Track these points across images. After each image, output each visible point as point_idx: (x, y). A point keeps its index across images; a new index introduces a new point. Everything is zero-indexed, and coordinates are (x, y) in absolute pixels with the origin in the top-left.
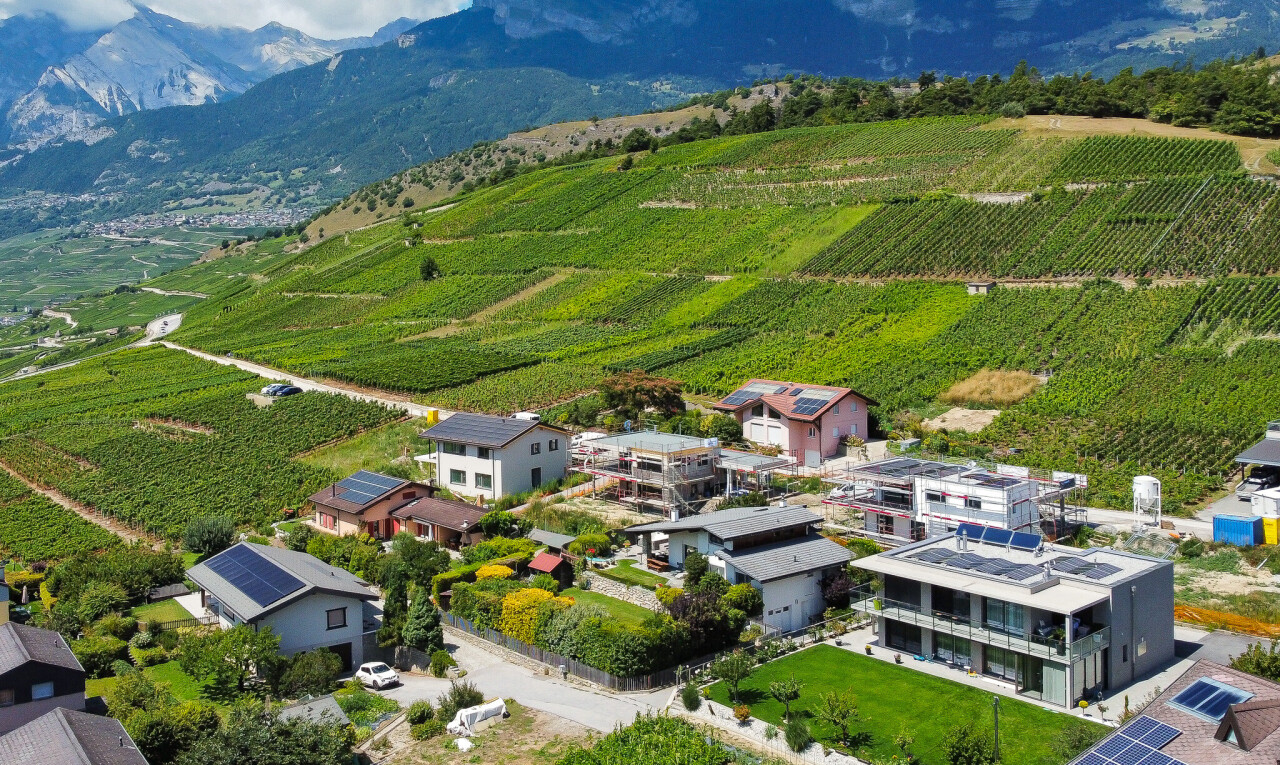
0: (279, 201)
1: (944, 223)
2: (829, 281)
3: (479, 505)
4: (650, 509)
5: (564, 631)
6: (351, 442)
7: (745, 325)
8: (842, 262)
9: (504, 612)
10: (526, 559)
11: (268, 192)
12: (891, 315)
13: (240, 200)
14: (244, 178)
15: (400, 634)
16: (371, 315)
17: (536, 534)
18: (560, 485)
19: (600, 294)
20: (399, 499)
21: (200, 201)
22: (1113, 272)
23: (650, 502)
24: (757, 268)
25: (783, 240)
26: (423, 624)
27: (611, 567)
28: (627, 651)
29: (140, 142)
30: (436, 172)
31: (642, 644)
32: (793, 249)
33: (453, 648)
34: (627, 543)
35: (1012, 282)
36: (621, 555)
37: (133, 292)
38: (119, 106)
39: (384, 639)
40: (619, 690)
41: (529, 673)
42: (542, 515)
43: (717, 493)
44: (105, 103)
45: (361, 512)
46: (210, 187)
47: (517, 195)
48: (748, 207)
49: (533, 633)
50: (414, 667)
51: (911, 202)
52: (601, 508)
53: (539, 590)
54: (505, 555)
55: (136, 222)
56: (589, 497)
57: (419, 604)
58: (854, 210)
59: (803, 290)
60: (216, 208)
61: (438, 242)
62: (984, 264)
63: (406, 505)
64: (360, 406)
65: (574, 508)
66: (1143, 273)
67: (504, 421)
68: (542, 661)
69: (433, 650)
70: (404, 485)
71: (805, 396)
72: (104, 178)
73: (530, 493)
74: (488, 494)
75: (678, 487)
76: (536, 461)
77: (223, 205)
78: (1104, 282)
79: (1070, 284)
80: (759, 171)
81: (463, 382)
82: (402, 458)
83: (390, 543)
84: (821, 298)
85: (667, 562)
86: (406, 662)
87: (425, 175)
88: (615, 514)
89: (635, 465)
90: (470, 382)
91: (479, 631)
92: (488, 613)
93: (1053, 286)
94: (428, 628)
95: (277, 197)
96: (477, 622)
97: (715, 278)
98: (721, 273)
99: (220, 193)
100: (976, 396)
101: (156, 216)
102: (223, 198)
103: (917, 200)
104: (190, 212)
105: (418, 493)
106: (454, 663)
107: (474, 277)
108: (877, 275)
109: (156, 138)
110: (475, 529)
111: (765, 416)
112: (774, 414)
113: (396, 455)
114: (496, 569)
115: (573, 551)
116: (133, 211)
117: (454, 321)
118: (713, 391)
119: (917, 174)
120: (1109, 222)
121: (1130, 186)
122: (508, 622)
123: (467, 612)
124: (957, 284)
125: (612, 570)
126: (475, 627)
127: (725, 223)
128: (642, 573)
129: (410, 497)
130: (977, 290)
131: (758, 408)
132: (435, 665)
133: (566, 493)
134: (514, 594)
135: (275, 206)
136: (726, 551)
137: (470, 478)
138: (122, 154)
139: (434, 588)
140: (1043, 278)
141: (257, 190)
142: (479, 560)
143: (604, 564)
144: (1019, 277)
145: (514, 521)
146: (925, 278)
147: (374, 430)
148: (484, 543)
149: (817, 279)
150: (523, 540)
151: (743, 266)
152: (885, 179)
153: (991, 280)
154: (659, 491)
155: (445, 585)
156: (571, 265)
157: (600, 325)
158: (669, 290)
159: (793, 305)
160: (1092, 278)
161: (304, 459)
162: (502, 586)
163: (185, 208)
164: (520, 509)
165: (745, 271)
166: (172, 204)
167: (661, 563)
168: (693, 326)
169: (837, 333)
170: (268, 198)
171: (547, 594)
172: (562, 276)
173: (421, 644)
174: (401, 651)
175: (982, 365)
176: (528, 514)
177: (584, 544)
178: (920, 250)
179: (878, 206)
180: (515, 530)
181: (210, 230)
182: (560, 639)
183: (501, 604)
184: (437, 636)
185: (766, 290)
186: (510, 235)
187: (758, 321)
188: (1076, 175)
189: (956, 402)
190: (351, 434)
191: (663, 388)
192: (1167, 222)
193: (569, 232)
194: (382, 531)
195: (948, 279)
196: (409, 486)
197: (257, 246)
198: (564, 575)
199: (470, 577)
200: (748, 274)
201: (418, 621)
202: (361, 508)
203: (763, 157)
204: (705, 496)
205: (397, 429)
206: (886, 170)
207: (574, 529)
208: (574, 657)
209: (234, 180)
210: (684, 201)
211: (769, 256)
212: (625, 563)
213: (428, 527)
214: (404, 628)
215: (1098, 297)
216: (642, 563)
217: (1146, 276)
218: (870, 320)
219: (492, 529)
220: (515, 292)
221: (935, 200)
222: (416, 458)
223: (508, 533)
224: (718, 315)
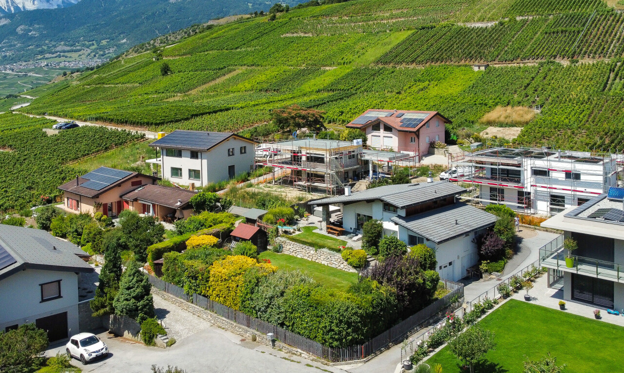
0: (95, 56)
1: (452, 37)
2: (393, 67)
3: (191, 189)
4: (315, 190)
5: (271, 298)
6: (106, 154)
7: (348, 89)
8: (398, 58)
9: (211, 279)
10: (229, 228)
11: (89, 51)
12: (432, 82)
13: (75, 55)
14: (77, 44)
15: (111, 304)
16: (132, 94)
17: (234, 210)
18: (249, 176)
19: (263, 78)
20: (128, 186)
21: (54, 55)
22: (555, 57)
23: (316, 184)
24: (350, 62)
25: (363, 48)
26: (133, 295)
27: (297, 233)
28: (341, 321)
29: (23, 26)
30: (173, 39)
31: (356, 313)
32: (369, 52)
33: (163, 313)
34: (306, 214)
35: (498, 64)
36: (303, 223)
37: (16, 97)
38: (12, 9)
39: (97, 309)
40: (333, 361)
41: (237, 339)
42: (238, 196)
43: (362, 177)
44: (5, 7)
45: (97, 196)
46: (59, 48)
47: (214, 35)
48: (342, 34)
49: (239, 300)
50: (126, 333)
51: (432, 28)
52: (279, 190)
53: (243, 257)
54: (211, 226)
55: (21, 65)
56: (269, 183)
57: (130, 276)
58: (400, 33)
59: (379, 72)
60: (63, 59)
61: (171, 58)
62: (480, 56)
63: (134, 190)
64: (115, 134)
65: (261, 191)
66: (573, 57)
67: (208, 134)
68: (248, 326)
69: (143, 319)
70: (133, 175)
71: (406, 117)
72: (4, 43)
73: (228, 183)
74: (197, 184)
75: (337, 173)
76: (231, 161)
77: (66, 57)
78: (551, 62)
79: (531, 64)
80: (346, 18)
81: (183, 119)
82: (139, 163)
83: (118, 220)
84: (389, 75)
85: (342, 227)
86: (119, 327)
87: (167, 40)
88: (292, 194)
89: (304, 158)
90: (187, 119)
91: (188, 297)
92: (196, 279)
93: (522, 65)
94: (138, 298)
95: (94, 53)
96: (186, 288)
97: (327, 68)
98: (330, 66)
99: (64, 52)
100: (502, 119)
101: (31, 62)
102: (66, 54)
103: (435, 27)
104: (49, 61)
105: (144, 181)
106: (163, 332)
107: (190, 73)
108: (420, 63)
109: (31, 24)
110: (187, 206)
111: (382, 130)
112: (388, 128)
113: (135, 161)
114: (202, 239)
115: (267, 221)
116: (20, 60)
117: (179, 94)
118: (339, 121)
119: (432, 15)
120: (546, 33)
121: (551, 17)
122: (215, 289)
123: (177, 279)
124: (466, 66)
125: (299, 235)
126: (185, 293)
127: (330, 42)
128: (323, 236)
129: (138, 184)
130: (479, 68)
131: (376, 125)
132: (145, 333)
133: (253, 181)
134: (221, 261)
135: (93, 58)
136: (400, 217)
137: (185, 173)
138: (13, 32)
139: (150, 257)
140: (515, 61)
141: (84, 50)
142: (190, 231)
143: (292, 231)
144: (501, 61)
145: (218, 200)
146: (447, 64)
147: (123, 147)
148: (194, 217)
149: (386, 66)
150: (225, 214)
151: (342, 62)
152: (415, 18)
153: (486, 63)
154: (322, 177)
155: (158, 254)
156: (245, 65)
157: (264, 93)
158: (301, 75)
159: (374, 79)
160: (543, 61)
161: (71, 165)
162: (209, 254)
163: (46, 59)
164: (221, 192)
165: (344, 64)
166: (40, 57)
167: (339, 229)
168: (318, 91)
169: (403, 92)
170: (89, 54)
171: (250, 261)
172: (240, 70)
173: (132, 313)
174: (115, 317)
175: (497, 104)
176: (227, 195)
177: (275, 215)
178: (442, 50)
179: (413, 31)
180: (218, 207)
181: (59, 69)
182: (267, 307)
183: (209, 271)
184: (148, 304)
185: (357, 73)
186: (211, 52)
187: (356, 88)
188: (521, 12)
189: (490, 123)
190: (107, 149)
191: (314, 115)
192: (579, 32)
193: (243, 49)
194: (115, 210)
195: (460, 64)
196: (136, 176)
197: (81, 75)
198: (261, 240)
199: (181, 247)
200: (345, 65)
201: (128, 292)
202: (96, 193)
203: (346, 12)
204: (354, 180)
205: (137, 146)
206: (415, 15)
207: (263, 205)
208: (282, 325)
209: (72, 45)
210: (305, 33)
211: (357, 56)
212: (308, 229)
213: (150, 205)
214: (115, 299)
215: (550, 70)
216: (322, 229)
217: (574, 58)
218: (422, 85)
219: (200, 205)
220: (214, 79)
221: (444, 27)
222: (147, 161)
223: (213, 209)
224: (332, 85)
